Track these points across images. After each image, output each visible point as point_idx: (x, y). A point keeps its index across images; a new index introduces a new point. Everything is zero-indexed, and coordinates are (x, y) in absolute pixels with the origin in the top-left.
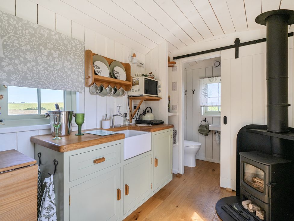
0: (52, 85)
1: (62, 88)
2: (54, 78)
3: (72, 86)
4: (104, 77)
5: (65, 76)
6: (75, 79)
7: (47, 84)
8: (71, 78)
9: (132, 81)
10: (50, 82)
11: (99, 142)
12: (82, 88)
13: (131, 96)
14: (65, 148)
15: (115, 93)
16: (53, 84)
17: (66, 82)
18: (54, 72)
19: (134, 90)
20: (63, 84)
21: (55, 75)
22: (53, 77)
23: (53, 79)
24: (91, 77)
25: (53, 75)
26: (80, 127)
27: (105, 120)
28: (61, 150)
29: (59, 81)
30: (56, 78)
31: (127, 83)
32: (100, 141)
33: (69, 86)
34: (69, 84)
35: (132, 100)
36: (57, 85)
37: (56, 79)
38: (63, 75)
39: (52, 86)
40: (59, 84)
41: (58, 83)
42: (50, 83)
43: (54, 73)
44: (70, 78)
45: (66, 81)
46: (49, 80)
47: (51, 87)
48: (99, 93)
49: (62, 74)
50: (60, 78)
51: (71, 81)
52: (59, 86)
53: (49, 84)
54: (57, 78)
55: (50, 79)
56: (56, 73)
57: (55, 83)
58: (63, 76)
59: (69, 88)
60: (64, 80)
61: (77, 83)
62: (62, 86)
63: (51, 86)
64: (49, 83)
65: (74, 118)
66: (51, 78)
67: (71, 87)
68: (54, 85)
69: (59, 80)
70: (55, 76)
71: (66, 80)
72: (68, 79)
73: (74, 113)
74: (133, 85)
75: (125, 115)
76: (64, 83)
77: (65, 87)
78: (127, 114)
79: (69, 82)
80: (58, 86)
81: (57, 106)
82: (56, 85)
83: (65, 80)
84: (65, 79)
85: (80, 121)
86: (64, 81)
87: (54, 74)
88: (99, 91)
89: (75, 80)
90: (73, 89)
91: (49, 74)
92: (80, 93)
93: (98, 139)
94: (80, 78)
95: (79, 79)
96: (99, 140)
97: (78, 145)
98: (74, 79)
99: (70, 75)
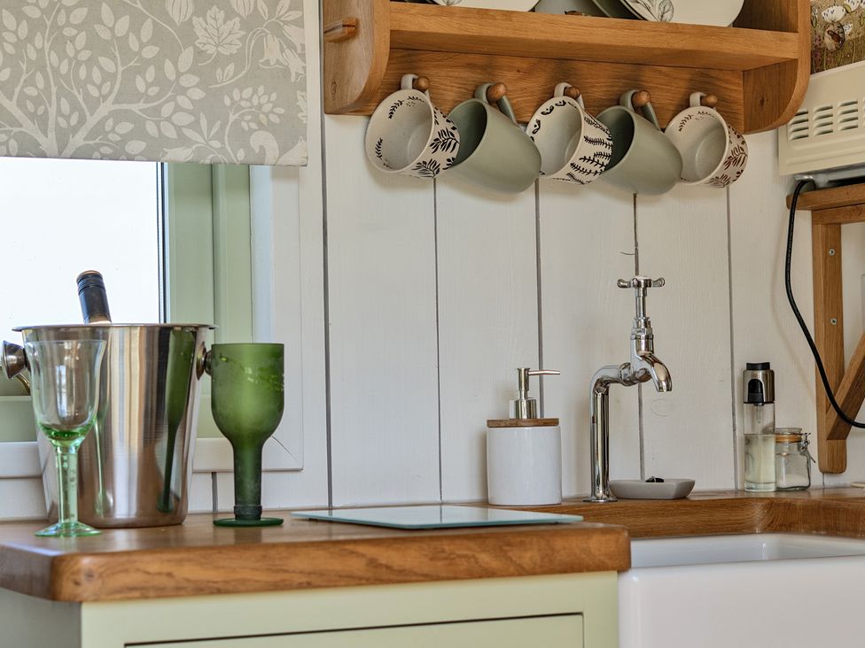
0: (51, 123)
1: (125, 139)
2: (64, 69)
3: (204, 122)
4: (483, 13)
5: (152, 42)
6: (231, 58)
7: (18, 113)
8: (199, 54)
9: (802, 22)
10: (37, 101)
11: (356, 565)
12: (289, 133)
13: (822, 180)
14: (90, 575)
15: (616, 158)
16: (59, 112)
17: (153, 91)
18: (62, 20)
19: (837, 111)
20: (135, 108)
21: (73, 40)
22: (62, 55)
23: (56, 71)
24: (363, 30)
25: (59, 42)
26: (248, 456)
27: (516, 423)
28: (64, 584)
29: (106, 89)
30: (79, 64)
31: (754, 50)
32: (373, 563)
33: (183, 119)
34: (182, 100)
35: (837, 228)
36: (92, 121)
37: (83, 72)
38: (132, 38)
39: (52, 135)
40: (105, 109)
41: (94, 104)
42: (40, 111)
43: (68, 24)
44: (187, 57)
45: (161, 80)
46: (30, 82)
47: (48, 141)
48: (453, 163)
49: (123, 25)
50: (114, 58)
51: (195, 79)
52: (101, 123)
53: (32, 116)
54: (91, 62)
55: (39, 77)
56: (79, 27)
57: (75, 106)
58: (134, 44)
59: (183, 141)
60: (141, 71)
61: (247, 92)
62: (125, 127)
63: (45, 133)
64: (30, 107)
65: (202, 387)
66: (43, 69)
67: (195, 126)
68: (67, 118)
69: (108, 77)
70: (71, 53)
71: (160, 69)
72: (175, 63)
73: (208, 339)
74: (820, 60)
75: (754, 385)
76: (138, 97)
77: (151, 128)
78: (770, 376)
79: (183, 91)
80: (99, 129)
81: (93, 290)
82: (82, 121)
83: (151, 74)
84: (147, 62)
85: (248, 404)
86: (140, 85)
87: (69, 32)
88: (440, 143)
89: (231, 68)
90: (216, 144)
91: (30, 39)
92: (285, 173)
93: (355, 542)
94: (272, 43)
95: (259, 49)
96: (361, 549)
97: (180, 562)
98: (219, 61)
99: (187, 31)
